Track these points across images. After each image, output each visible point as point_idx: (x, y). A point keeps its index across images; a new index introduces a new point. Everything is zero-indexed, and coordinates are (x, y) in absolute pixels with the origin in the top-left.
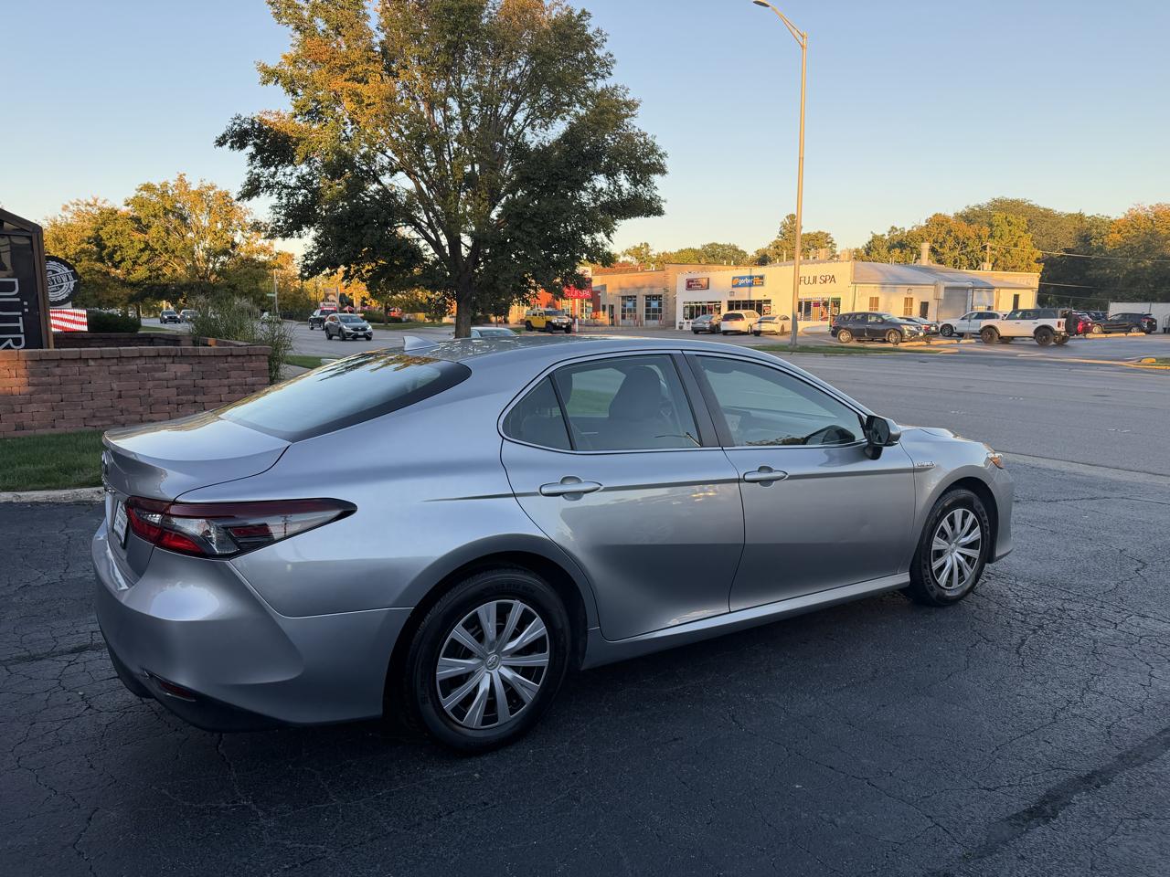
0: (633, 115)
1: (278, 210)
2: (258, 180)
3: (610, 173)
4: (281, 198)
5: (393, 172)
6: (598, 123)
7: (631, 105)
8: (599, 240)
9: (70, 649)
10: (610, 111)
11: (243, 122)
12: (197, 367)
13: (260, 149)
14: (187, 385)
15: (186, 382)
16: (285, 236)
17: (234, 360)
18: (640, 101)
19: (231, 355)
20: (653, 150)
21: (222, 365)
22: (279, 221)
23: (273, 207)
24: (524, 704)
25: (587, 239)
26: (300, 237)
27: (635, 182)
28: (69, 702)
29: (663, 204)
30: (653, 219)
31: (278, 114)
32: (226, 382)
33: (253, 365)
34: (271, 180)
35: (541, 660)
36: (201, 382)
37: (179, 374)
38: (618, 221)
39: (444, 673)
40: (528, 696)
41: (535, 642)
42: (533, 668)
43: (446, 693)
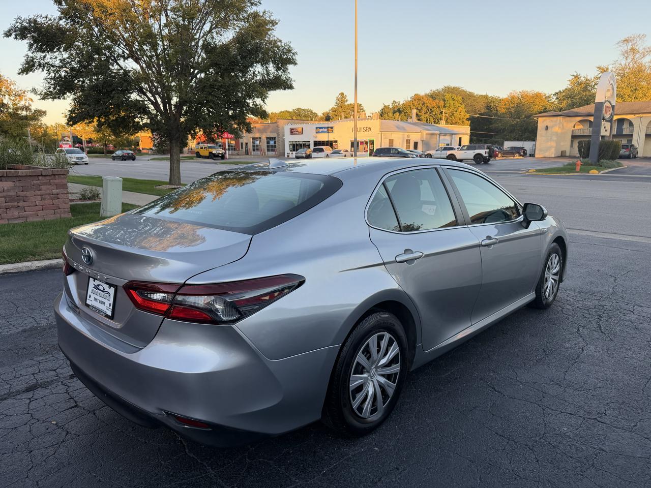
0: (273, 29)
1: (49, 81)
2: (32, 61)
3: (264, 62)
4: (50, 73)
5: (125, 58)
6: (256, 32)
7: (273, 23)
8: (258, 103)
9: (24, 389)
10: (260, 26)
11: (23, 21)
12: (18, 184)
13: (36, 41)
14: (11, 196)
15: (11, 194)
16: (54, 98)
17: (43, 178)
18: (279, 21)
19: (42, 175)
20: (289, 51)
21: (35, 182)
22: (50, 88)
23: (46, 79)
24: (389, 397)
25: (250, 102)
26: (64, 98)
27: (278, 69)
28: (49, 430)
29: (293, 82)
30: (288, 91)
31: (47, 17)
32: (39, 193)
33: (56, 181)
34: (42, 61)
35: (396, 368)
36: (21, 194)
37: (6, 189)
38: (269, 92)
39: (353, 385)
40: (391, 392)
41: (393, 358)
42: (392, 374)
43: (354, 398)
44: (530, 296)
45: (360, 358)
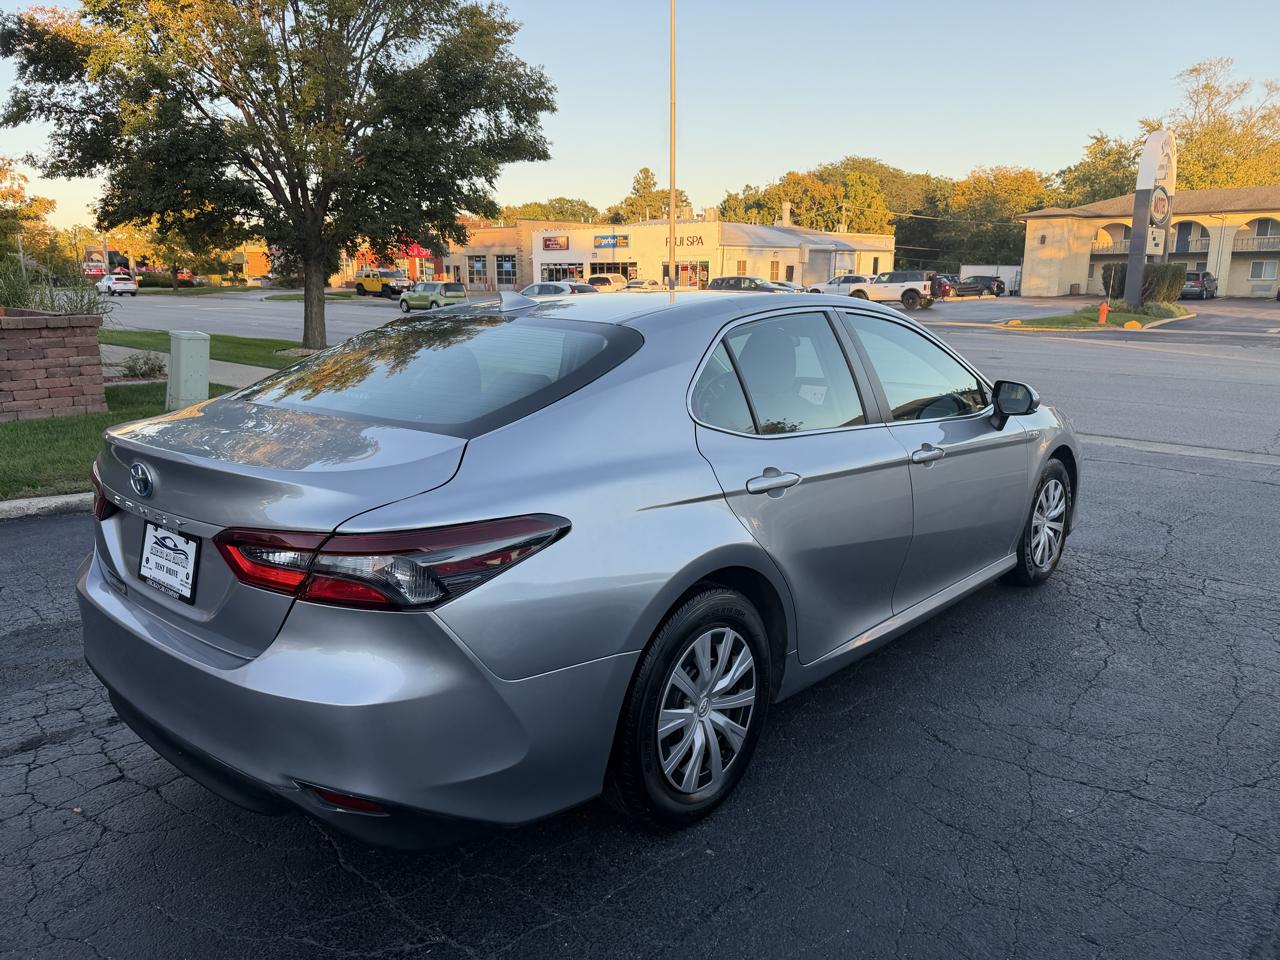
0: (509, 41)
1: (60, 140)
2: (26, 99)
3: (491, 106)
4: (61, 125)
5: (214, 96)
6: (475, 47)
7: (509, 29)
8: (479, 187)
9: (17, 747)
10: (483, 33)
11: (7, 20)
13: (33, 58)
16: (71, 175)
17: (51, 334)
18: (521, 24)
19: (47, 328)
20: (541, 84)
21: (34, 341)
22: (61, 154)
23: (54, 136)
24: (734, 754)
25: (464, 185)
26: (91, 175)
27: (518, 119)
28: (68, 825)
29: (549, 146)
31: (54, 11)
32: (42, 363)
33: (77, 340)
34: (46, 100)
35: (747, 697)
36: (6, 365)
38: (501, 166)
39: (665, 729)
40: (737, 743)
41: (743, 677)
42: (741, 708)
43: (666, 755)
44: (1008, 561)
45: (678, 677)
